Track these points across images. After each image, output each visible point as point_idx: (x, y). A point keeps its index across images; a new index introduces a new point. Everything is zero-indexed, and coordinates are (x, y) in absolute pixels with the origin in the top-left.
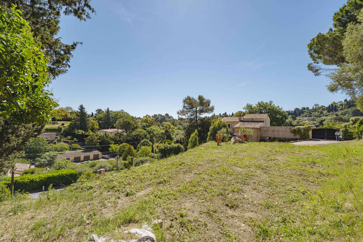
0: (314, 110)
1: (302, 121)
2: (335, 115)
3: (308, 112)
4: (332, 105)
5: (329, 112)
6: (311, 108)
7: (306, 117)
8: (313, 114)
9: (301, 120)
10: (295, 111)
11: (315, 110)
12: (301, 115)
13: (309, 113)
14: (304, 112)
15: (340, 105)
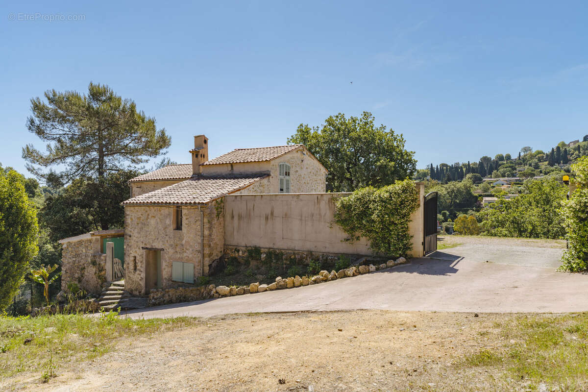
0: (522, 161)
1: (494, 187)
2: (565, 170)
3: (507, 165)
4: (558, 148)
5: (551, 165)
6: (514, 156)
7: (503, 176)
8: (518, 169)
9: (492, 185)
10: (481, 164)
11: (524, 161)
12: (494, 171)
13: (510, 167)
14: (500, 165)
15: (575, 149)
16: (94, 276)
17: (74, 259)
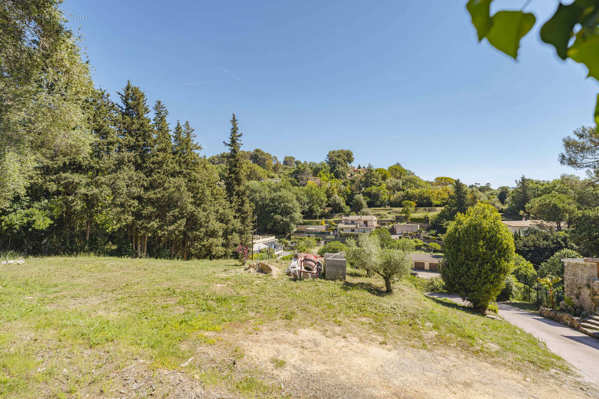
16: (589, 298)
17: (573, 277)
